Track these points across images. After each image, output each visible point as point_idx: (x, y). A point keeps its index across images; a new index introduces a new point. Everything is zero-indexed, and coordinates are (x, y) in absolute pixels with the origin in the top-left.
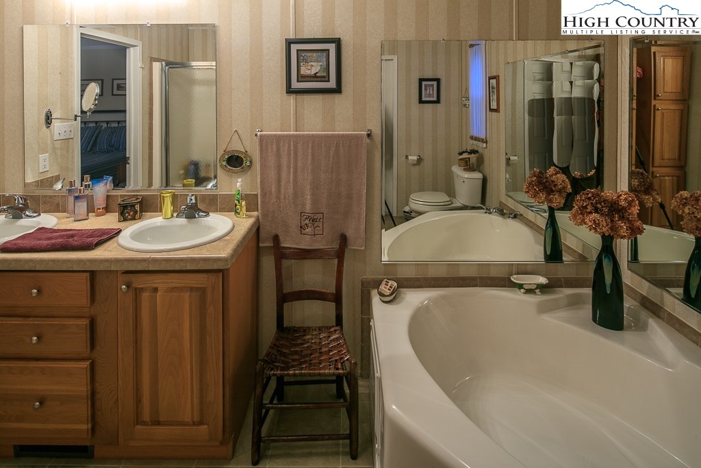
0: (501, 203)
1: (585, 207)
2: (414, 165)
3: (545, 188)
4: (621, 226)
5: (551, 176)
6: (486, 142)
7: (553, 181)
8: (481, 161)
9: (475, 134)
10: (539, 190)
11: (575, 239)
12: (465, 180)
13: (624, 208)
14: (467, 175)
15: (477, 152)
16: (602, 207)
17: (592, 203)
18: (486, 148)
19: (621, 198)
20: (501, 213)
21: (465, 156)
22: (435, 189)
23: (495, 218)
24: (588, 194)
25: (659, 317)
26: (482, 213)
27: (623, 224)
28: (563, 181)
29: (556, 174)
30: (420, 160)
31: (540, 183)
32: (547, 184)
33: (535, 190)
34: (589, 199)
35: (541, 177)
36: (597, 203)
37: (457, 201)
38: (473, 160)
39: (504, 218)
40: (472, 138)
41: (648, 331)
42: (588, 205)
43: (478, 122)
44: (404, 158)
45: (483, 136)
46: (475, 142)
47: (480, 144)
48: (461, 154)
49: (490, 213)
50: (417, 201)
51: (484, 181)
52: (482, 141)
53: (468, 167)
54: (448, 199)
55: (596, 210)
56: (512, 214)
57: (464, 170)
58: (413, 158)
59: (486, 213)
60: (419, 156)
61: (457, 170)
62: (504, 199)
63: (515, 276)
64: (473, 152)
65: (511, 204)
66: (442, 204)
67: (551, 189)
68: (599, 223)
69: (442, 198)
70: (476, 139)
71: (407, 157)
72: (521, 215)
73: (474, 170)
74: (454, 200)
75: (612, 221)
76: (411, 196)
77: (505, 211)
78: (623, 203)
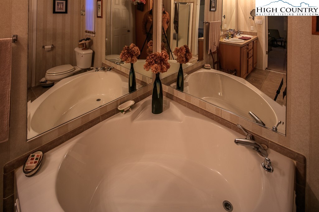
0: (103, 64)
1: (152, 62)
2: (49, 51)
3: (130, 55)
4: (164, 67)
5: (132, 48)
6: (95, 33)
7: (133, 51)
8: (91, 44)
9: (88, 30)
10: (128, 56)
11: (139, 74)
12: (83, 55)
13: (164, 59)
14: (84, 52)
15: (90, 39)
16: (158, 60)
17: (154, 60)
18: (95, 36)
19: (163, 54)
20: (104, 69)
21: (83, 42)
22: (63, 63)
23: (101, 73)
24: (152, 56)
25: (173, 100)
26: (93, 72)
27: (164, 66)
28: (137, 50)
29: (134, 47)
30: (53, 48)
31: (128, 53)
32: (131, 52)
33: (126, 56)
34: (153, 58)
35: (129, 50)
36: (156, 59)
37: (77, 67)
38: (87, 44)
39: (106, 72)
40: (86, 32)
41: (170, 108)
42: (153, 61)
43: (90, 23)
44: (41, 48)
45: (93, 30)
46: (89, 34)
47: (91, 35)
48: (81, 41)
49: (98, 71)
50: (52, 74)
51: (94, 54)
52: (93, 33)
53: (85, 47)
54: (72, 67)
55: (156, 62)
56: (108, 68)
57: (82, 49)
58: (48, 47)
59: (96, 71)
60: (52, 45)
61: (78, 50)
62: (104, 61)
63: (119, 106)
64: (88, 39)
65: (108, 63)
66: (69, 72)
67: (133, 54)
68: (157, 68)
69: (68, 68)
70: (89, 32)
71: (43, 47)
72: (113, 68)
73: (88, 49)
74: (76, 67)
75: (161, 66)
76: (47, 72)
77: (105, 68)
78: (164, 57)
